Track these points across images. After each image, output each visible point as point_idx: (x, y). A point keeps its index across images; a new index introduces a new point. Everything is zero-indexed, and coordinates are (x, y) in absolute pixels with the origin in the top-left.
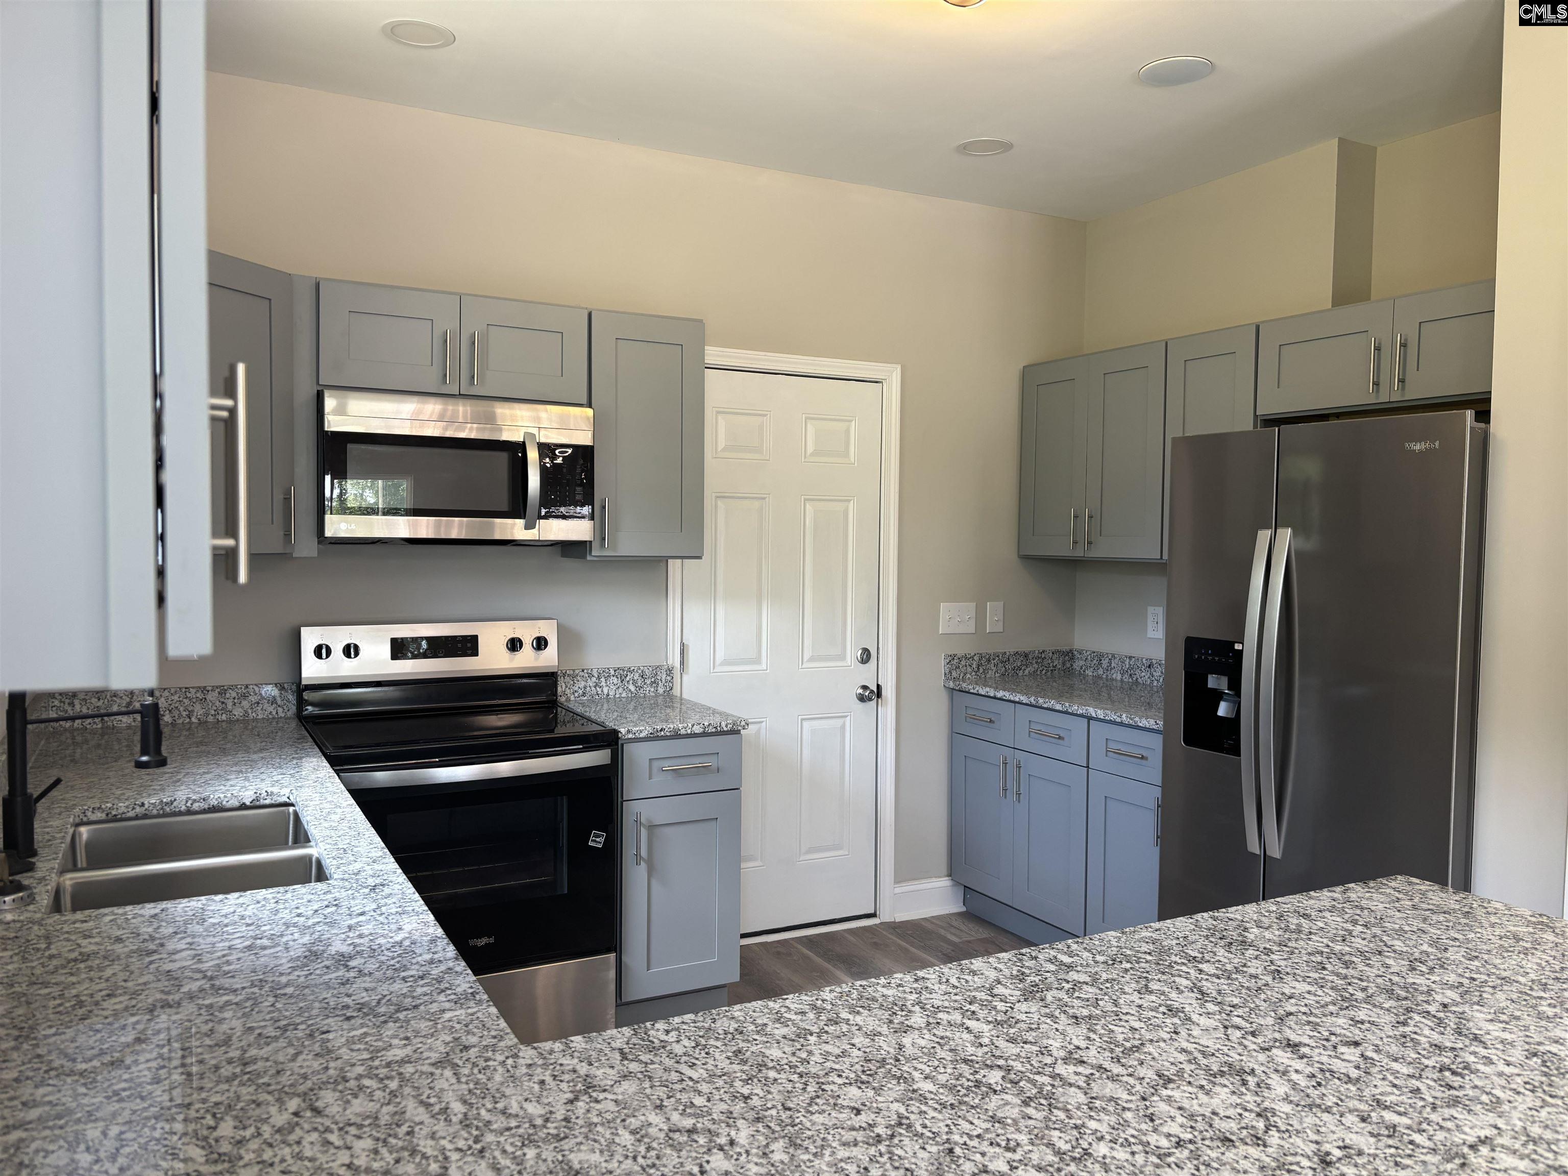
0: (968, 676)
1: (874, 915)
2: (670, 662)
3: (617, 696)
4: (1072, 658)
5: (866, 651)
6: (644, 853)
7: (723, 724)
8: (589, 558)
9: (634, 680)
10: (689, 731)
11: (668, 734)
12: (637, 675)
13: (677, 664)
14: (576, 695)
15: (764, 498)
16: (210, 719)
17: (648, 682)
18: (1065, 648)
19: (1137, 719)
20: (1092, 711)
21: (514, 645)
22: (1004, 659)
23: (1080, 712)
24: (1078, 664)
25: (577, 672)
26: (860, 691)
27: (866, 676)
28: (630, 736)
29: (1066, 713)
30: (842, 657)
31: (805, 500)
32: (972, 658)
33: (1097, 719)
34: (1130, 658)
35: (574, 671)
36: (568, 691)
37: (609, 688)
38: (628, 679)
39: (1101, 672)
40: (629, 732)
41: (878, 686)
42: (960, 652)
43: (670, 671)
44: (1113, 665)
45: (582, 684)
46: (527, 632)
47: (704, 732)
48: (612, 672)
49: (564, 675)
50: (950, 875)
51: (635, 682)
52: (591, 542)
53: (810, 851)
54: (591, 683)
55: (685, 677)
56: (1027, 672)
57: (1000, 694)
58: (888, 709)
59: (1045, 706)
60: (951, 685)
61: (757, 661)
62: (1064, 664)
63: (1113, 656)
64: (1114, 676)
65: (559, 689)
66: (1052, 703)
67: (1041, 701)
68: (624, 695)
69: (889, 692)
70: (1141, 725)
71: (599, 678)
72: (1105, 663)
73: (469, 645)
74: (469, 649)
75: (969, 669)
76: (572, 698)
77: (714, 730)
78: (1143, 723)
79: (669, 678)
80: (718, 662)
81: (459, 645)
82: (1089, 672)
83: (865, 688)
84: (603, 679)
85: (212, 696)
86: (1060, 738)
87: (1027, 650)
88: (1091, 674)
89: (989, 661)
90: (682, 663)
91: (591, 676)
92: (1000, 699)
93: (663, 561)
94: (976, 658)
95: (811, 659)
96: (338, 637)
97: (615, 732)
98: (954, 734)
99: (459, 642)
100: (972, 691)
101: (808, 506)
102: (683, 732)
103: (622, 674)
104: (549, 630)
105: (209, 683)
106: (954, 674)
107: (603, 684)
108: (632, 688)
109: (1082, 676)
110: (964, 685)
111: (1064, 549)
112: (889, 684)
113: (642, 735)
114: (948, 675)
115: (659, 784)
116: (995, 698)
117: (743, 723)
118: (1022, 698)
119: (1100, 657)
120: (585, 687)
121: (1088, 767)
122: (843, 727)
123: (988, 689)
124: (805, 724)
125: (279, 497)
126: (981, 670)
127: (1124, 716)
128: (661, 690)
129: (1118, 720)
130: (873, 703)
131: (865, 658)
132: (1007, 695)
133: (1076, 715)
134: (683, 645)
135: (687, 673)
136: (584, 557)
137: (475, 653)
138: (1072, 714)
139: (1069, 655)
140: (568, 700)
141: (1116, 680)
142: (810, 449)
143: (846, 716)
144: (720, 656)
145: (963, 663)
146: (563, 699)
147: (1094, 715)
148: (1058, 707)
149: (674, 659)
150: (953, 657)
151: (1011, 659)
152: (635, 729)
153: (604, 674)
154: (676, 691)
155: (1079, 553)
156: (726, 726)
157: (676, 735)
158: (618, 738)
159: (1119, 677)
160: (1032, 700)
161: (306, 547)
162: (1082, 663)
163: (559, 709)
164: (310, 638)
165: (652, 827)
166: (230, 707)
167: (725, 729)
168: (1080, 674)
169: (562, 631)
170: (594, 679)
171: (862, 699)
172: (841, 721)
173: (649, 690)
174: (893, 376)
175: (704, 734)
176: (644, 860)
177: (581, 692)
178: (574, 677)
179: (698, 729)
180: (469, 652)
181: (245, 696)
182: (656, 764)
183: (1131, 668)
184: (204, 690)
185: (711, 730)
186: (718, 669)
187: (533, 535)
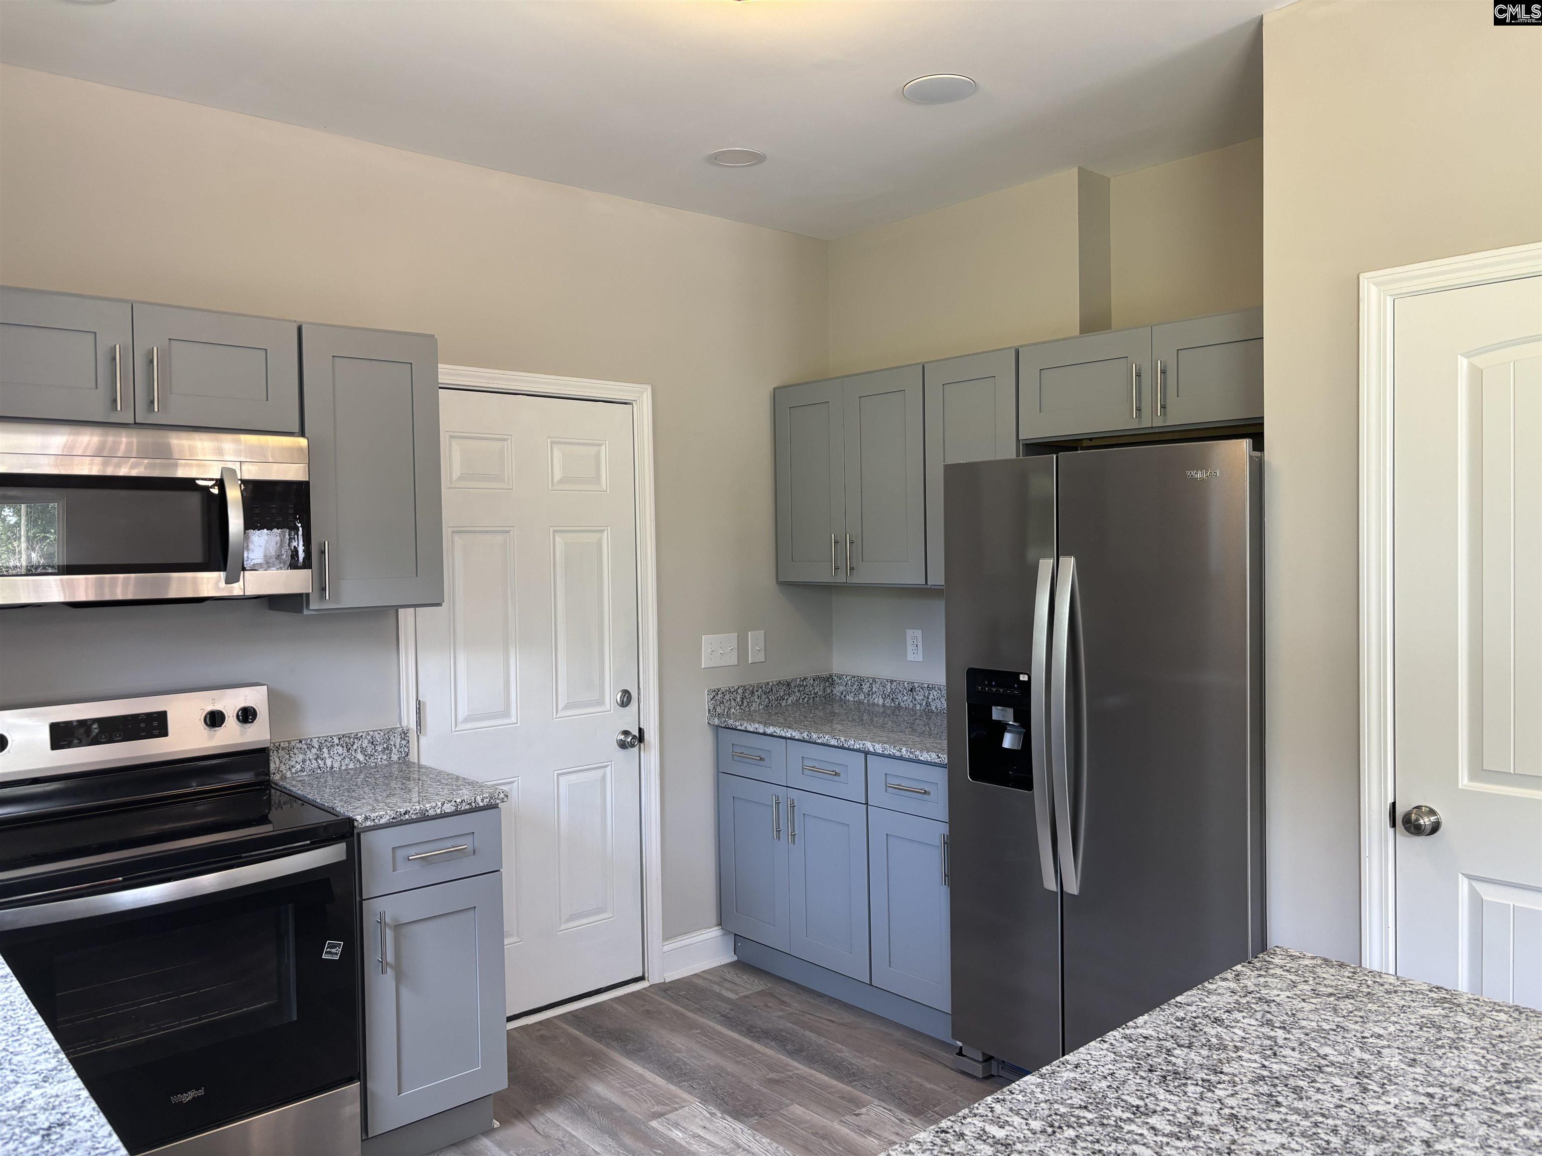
0: (733, 710)
1: (641, 978)
2: (404, 724)
3: (343, 768)
4: (832, 684)
5: (626, 693)
6: (390, 958)
7: (479, 799)
8: (306, 612)
9: (362, 748)
10: (439, 811)
11: (414, 817)
12: (366, 741)
13: (413, 725)
14: (293, 770)
15: (508, 532)
17: (380, 748)
18: (825, 674)
19: (918, 753)
20: (869, 746)
21: (215, 719)
22: (768, 690)
23: (857, 746)
24: (838, 690)
25: (293, 743)
26: (622, 737)
27: (628, 720)
28: (369, 823)
29: (842, 748)
30: (601, 702)
31: (555, 531)
32: (736, 691)
33: (876, 754)
34: (892, 682)
35: (289, 742)
36: (283, 768)
37: (334, 760)
38: (355, 747)
39: (862, 697)
40: (366, 818)
41: (640, 730)
42: (723, 685)
43: (405, 734)
44: (874, 690)
45: (301, 757)
46: (229, 703)
47: (456, 810)
48: (336, 741)
49: (278, 749)
50: (720, 924)
51: (363, 750)
52: (308, 595)
53: (573, 917)
54: (311, 755)
55: (423, 740)
56: (789, 701)
57: (770, 730)
58: (651, 755)
59: (819, 741)
60: (716, 721)
61: (506, 714)
62: (824, 690)
63: (874, 680)
64: (876, 701)
65: (272, 766)
66: (826, 739)
67: (814, 736)
68: (351, 766)
69: (652, 736)
70: (922, 758)
71: (320, 749)
72: (866, 688)
73: (155, 724)
74: (155, 728)
75: (733, 704)
76: (289, 775)
77: (468, 807)
78: (925, 757)
79: (404, 742)
80: (460, 718)
81: (143, 725)
82: (850, 698)
83: (626, 733)
84: (325, 750)
86: (837, 774)
87: (789, 678)
88: (852, 699)
89: (752, 692)
90: (419, 723)
91: (310, 747)
92: (771, 735)
93: (396, 608)
94: (740, 691)
95: (567, 707)
97: (351, 821)
98: (721, 773)
99: (143, 721)
100: (739, 728)
101: (557, 538)
102: (431, 813)
103: (348, 742)
104: (257, 698)
106: (719, 710)
107: (326, 755)
108: (361, 757)
109: (843, 702)
110: (731, 722)
111: (825, 576)
112: (652, 727)
113: (383, 821)
114: (712, 712)
115: (405, 876)
116: (764, 734)
117: (502, 796)
118: (794, 734)
119: (861, 681)
120: (304, 761)
121: (867, 804)
122: (604, 778)
123: (757, 725)
124: (561, 779)
126: (745, 704)
127: (904, 749)
128: (395, 757)
129: (898, 754)
130: (636, 749)
131: (626, 699)
132: (778, 731)
133: (853, 750)
134: (419, 703)
135: (425, 735)
136: (300, 611)
137: (164, 733)
138: (849, 749)
139: (829, 680)
140: (284, 778)
141: (878, 705)
142: (558, 476)
143: (606, 766)
144: (462, 713)
145: (727, 697)
146: (277, 777)
147: (871, 749)
148: (833, 742)
149: (409, 720)
150: (717, 692)
151: (774, 689)
152: (373, 815)
153: (326, 743)
154: (413, 757)
155: (841, 579)
156: (482, 800)
157: (424, 818)
158: (353, 827)
159: (881, 702)
160: (805, 735)
162: (842, 688)
163: (273, 791)
165: (398, 927)
167: (481, 804)
168: (841, 700)
169: (274, 697)
170: (314, 751)
171: (623, 745)
172: (600, 772)
173: (381, 758)
174: (643, 397)
175: (457, 813)
176: (391, 966)
177: (298, 767)
178: (289, 750)
179: (449, 808)
180: (156, 732)
182: (401, 853)
183: (893, 692)
185: (465, 807)
186: (461, 727)
187: (236, 589)
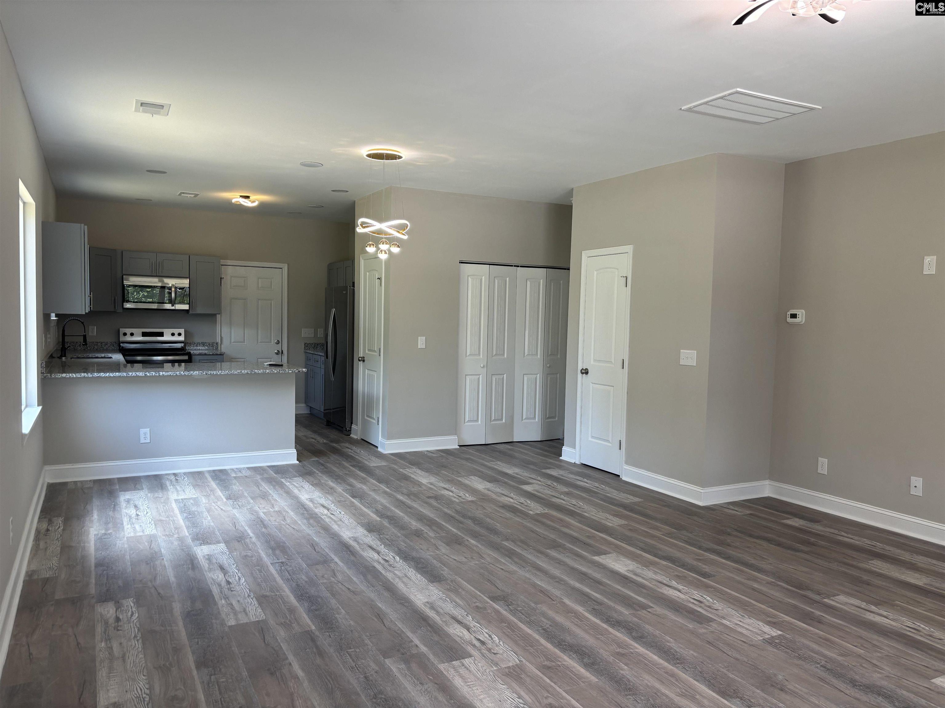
0: (311, 349)
3: (202, 349)
11: (204, 354)
12: (208, 344)
13: (220, 342)
15: (245, 299)
16: (99, 349)
17: (211, 346)
21: (173, 334)
25: (191, 342)
26: (276, 352)
27: (279, 347)
30: (271, 342)
32: (312, 344)
36: (189, 347)
37: (201, 347)
41: (282, 351)
42: (309, 342)
43: (217, 344)
46: (176, 331)
48: (201, 343)
49: (188, 343)
50: (306, 403)
51: (207, 346)
52: (189, 310)
55: (222, 345)
58: (285, 357)
60: (305, 351)
61: (244, 342)
65: (187, 346)
68: (205, 349)
69: (285, 352)
71: (197, 344)
73: (161, 334)
75: (311, 347)
76: (190, 349)
80: (232, 342)
83: (278, 351)
85: (99, 344)
89: (318, 345)
91: (195, 344)
93: (215, 315)
94: (314, 344)
95: (260, 343)
96: (128, 331)
97: (190, 353)
98: (306, 364)
99: (158, 333)
101: (258, 301)
102: (207, 354)
103: (204, 344)
104: (182, 331)
105: (98, 341)
106: (307, 348)
107: (198, 346)
112: (286, 350)
114: (305, 347)
120: (194, 347)
124: (259, 359)
125: (113, 299)
126: (315, 347)
128: (214, 348)
130: (280, 355)
131: (278, 342)
134: (221, 338)
136: (188, 314)
137: (163, 336)
142: (259, 287)
144: (233, 340)
145: (309, 345)
149: (218, 340)
150: (306, 343)
153: (199, 343)
154: (219, 349)
161: (120, 310)
164: (122, 330)
166: (103, 347)
167: (219, 354)
169: (185, 332)
171: (276, 354)
172: (270, 359)
173: (211, 348)
174: (285, 267)
175: (213, 355)
177: (192, 347)
178: (190, 344)
180: (161, 336)
181: (107, 344)
182: (201, 361)
184: (97, 343)
185: (215, 354)
186: (232, 344)
187: (173, 308)
